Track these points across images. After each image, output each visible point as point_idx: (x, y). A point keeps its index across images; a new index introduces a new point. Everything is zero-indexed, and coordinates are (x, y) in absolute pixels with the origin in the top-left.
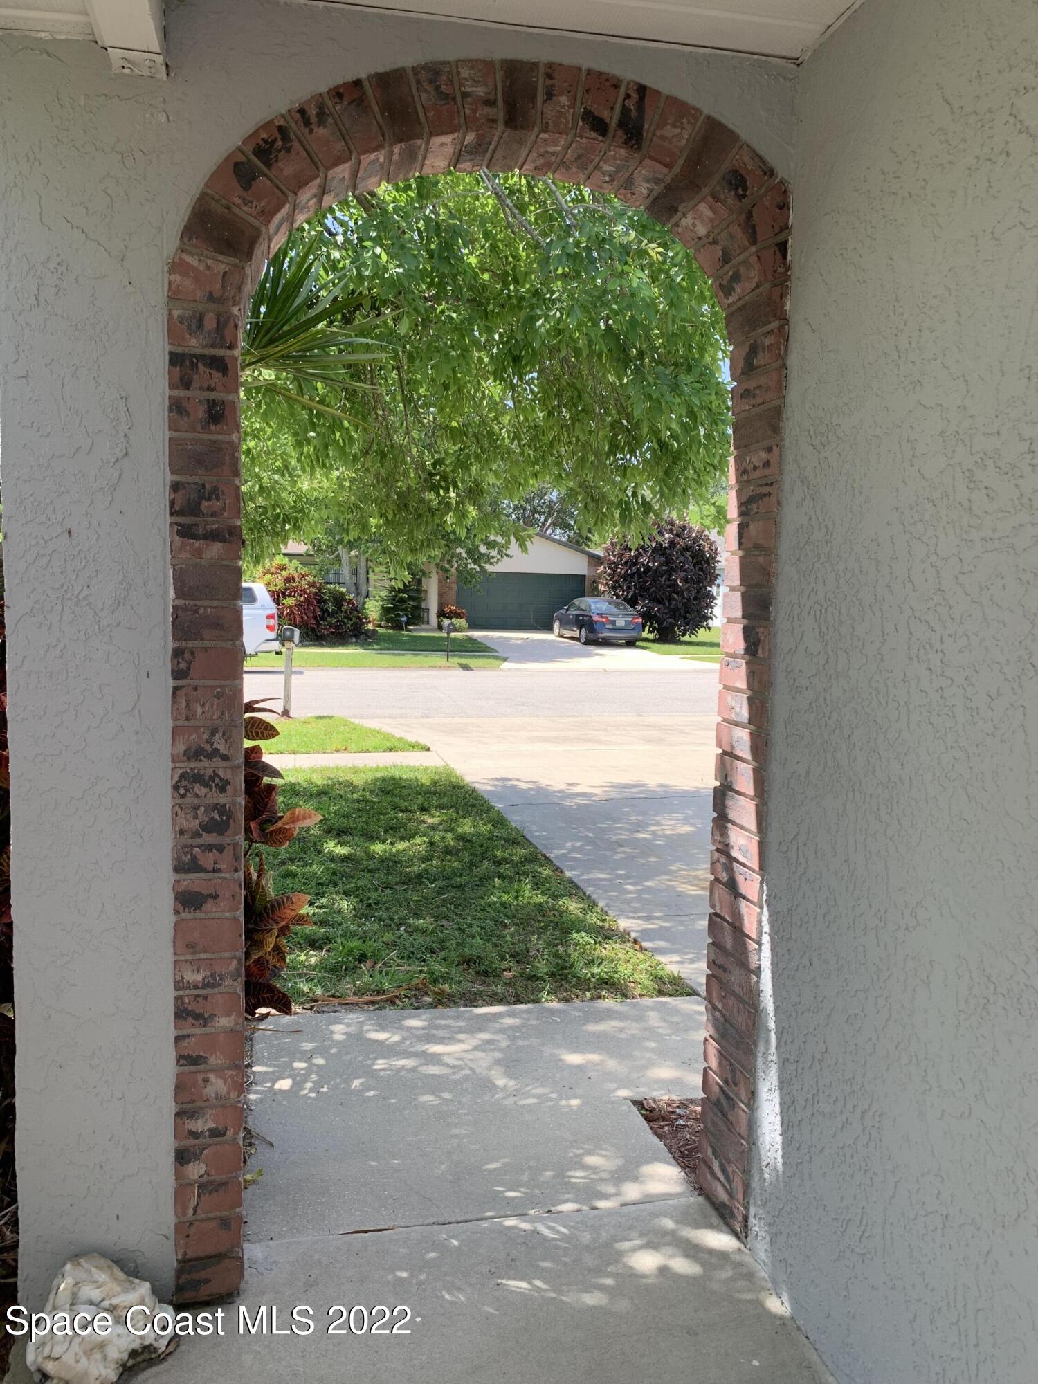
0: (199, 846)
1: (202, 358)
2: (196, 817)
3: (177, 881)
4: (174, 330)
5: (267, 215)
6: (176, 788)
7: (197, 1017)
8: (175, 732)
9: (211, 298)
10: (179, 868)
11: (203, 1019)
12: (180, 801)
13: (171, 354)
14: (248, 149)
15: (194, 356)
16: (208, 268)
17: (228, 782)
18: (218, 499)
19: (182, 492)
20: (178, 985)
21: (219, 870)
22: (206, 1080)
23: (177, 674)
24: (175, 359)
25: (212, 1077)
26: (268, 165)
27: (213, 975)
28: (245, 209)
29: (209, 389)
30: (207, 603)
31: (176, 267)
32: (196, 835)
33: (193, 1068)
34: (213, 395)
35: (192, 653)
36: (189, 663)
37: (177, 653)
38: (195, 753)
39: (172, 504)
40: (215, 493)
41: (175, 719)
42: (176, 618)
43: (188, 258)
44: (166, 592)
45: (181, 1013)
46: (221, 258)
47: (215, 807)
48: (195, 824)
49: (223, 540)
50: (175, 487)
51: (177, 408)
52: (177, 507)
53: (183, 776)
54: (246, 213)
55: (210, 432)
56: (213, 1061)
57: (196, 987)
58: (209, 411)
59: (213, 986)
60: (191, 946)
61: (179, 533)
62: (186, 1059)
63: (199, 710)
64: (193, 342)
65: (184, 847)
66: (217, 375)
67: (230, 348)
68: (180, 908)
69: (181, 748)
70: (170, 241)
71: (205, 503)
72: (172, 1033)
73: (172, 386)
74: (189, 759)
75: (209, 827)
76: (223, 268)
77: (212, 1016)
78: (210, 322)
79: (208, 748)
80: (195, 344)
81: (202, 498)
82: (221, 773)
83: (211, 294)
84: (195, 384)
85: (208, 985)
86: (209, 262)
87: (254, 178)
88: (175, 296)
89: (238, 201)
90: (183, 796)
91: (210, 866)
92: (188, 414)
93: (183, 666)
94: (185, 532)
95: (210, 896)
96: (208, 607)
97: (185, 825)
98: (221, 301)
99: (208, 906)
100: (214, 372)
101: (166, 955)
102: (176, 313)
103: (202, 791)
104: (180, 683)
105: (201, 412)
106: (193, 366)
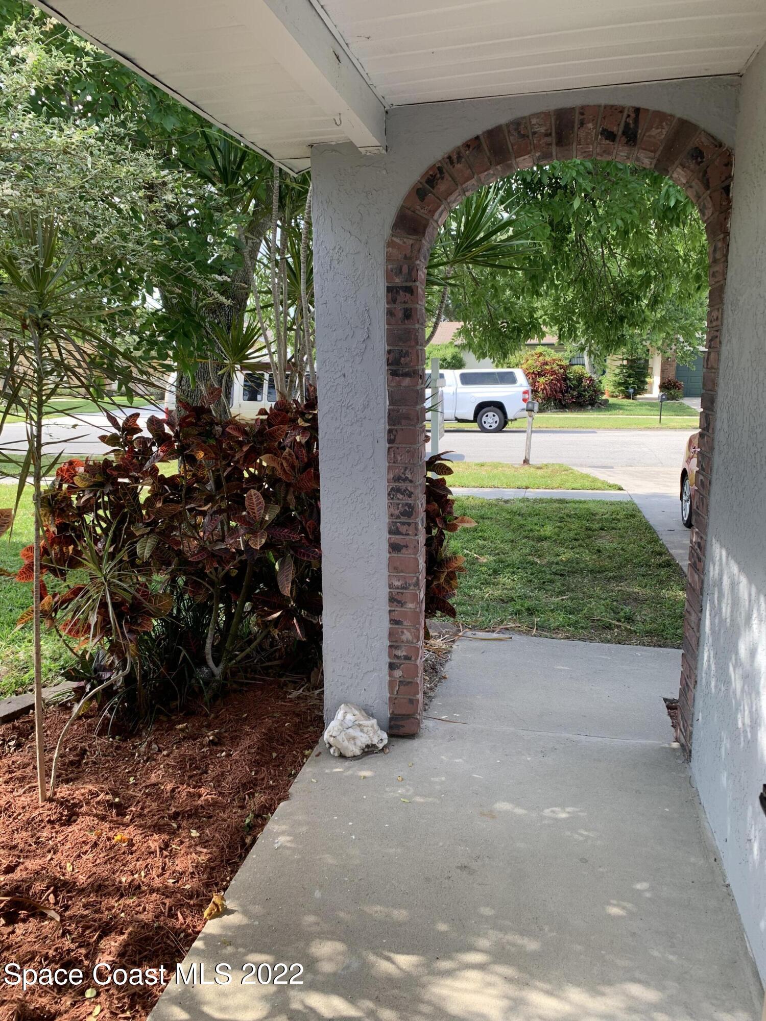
0: (399, 522)
1: (401, 287)
2: (398, 509)
3: (390, 538)
4: (389, 275)
5: (432, 212)
6: (389, 494)
7: (399, 602)
8: (389, 468)
9: (405, 257)
10: (390, 532)
11: (401, 604)
12: (391, 501)
13: (387, 287)
14: (424, 181)
15: (398, 287)
16: (404, 243)
17: (412, 493)
18: (408, 356)
19: (392, 354)
20: (391, 586)
21: (408, 535)
22: (402, 632)
23: (390, 441)
24: (389, 290)
25: (405, 631)
26: (433, 188)
27: (406, 583)
28: (422, 211)
29: (404, 302)
30: (403, 407)
31: (390, 244)
32: (398, 517)
33: (397, 626)
34: (407, 306)
35: (396, 431)
36: (395, 436)
37: (390, 431)
38: (397, 479)
39: (388, 360)
40: (407, 354)
41: (389, 463)
42: (389, 414)
43: (395, 239)
44: (385, 402)
45: (392, 600)
46: (411, 237)
47: (407, 504)
48: (397, 512)
49: (410, 376)
50: (389, 352)
51: (390, 313)
52: (390, 361)
53: (392, 489)
54: (422, 212)
55: (405, 324)
56: (405, 623)
57: (398, 588)
58: (405, 314)
59: (406, 588)
60: (396, 569)
61: (391, 374)
62: (394, 621)
63: (399, 458)
64: (397, 280)
65: (393, 522)
66: (408, 295)
67: (414, 281)
68: (391, 551)
69: (391, 476)
70: (387, 231)
71: (403, 359)
72: (388, 608)
73: (388, 303)
74: (395, 481)
75: (404, 514)
76: (411, 242)
77: (406, 603)
78: (405, 269)
79: (403, 476)
80: (398, 281)
81: (401, 356)
82: (409, 488)
83: (405, 255)
84: (398, 301)
85: (403, 588)
86: (405, 240)
87: (426, 195)
88: (389, 259)
89: (418, 208)
90: (392, 499)
91: (404, 532)
92: (395, 316)
93: (392, 437)
94: (393, 374)
95: (404, 546)
96: (403, 409)
97: (393, 512)
98: (410, 258)
99: (404, 550)
100: (407, 294)
101: (385, 572)
102: (389, 267)
103: (401, 496)
104: (391, 446)
105: (400, 314)
106: (397, 292)
